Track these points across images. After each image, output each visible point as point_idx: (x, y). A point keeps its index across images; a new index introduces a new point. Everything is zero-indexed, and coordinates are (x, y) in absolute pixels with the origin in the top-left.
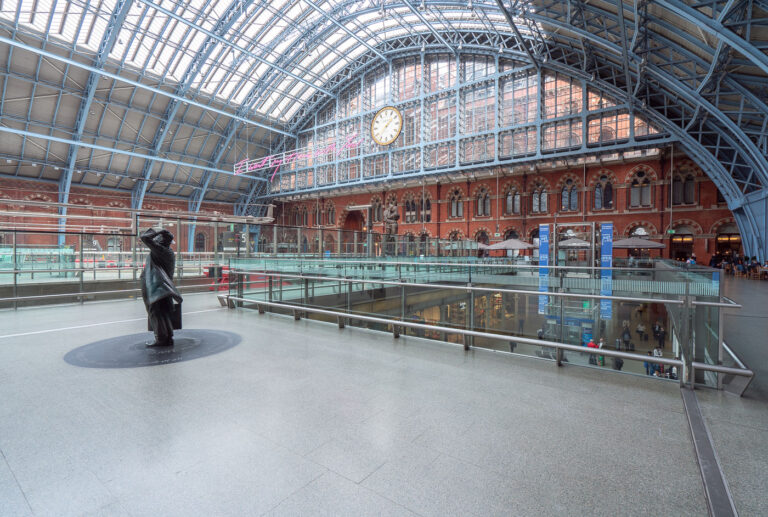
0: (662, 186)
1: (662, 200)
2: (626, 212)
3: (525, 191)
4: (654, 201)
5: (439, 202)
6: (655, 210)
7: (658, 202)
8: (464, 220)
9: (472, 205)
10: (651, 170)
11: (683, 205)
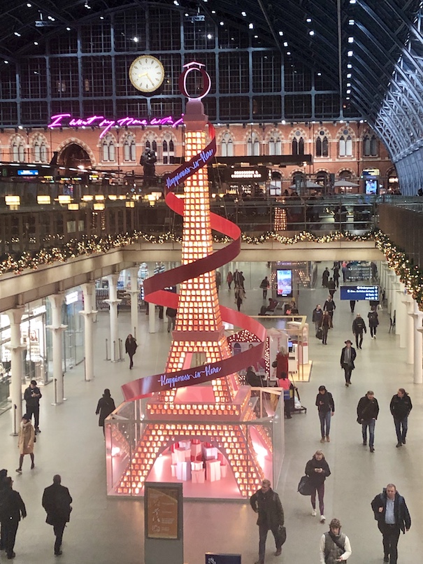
0: (358, 142)
1: (359, 153)
2: (337, 160)
4: (354, 153)
10: (352, 130)
11: (371, 156)
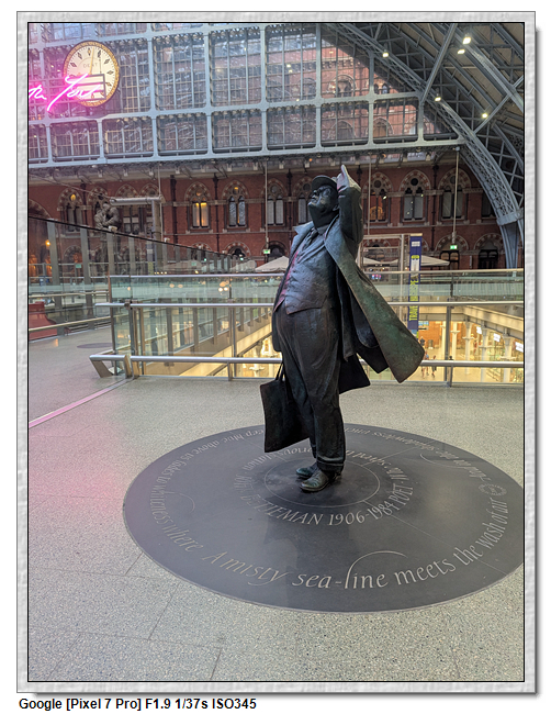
0: (435, 196)
1: (434, 213)
2: (400, 225)
3: (290, 195)
4: (425, 214)
5: (175, 204)
6: (427, 224)
7: (430, 215)
8: (211, 232)
9: (221, 210)
10: (425, 178)
11: (452, 219)
